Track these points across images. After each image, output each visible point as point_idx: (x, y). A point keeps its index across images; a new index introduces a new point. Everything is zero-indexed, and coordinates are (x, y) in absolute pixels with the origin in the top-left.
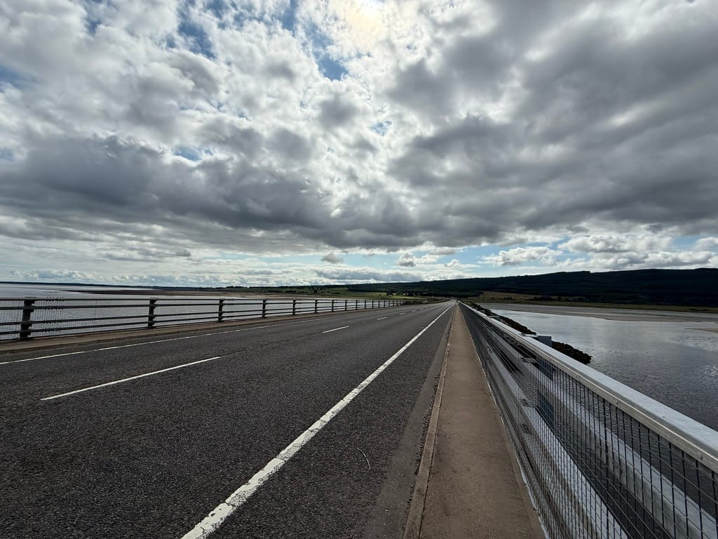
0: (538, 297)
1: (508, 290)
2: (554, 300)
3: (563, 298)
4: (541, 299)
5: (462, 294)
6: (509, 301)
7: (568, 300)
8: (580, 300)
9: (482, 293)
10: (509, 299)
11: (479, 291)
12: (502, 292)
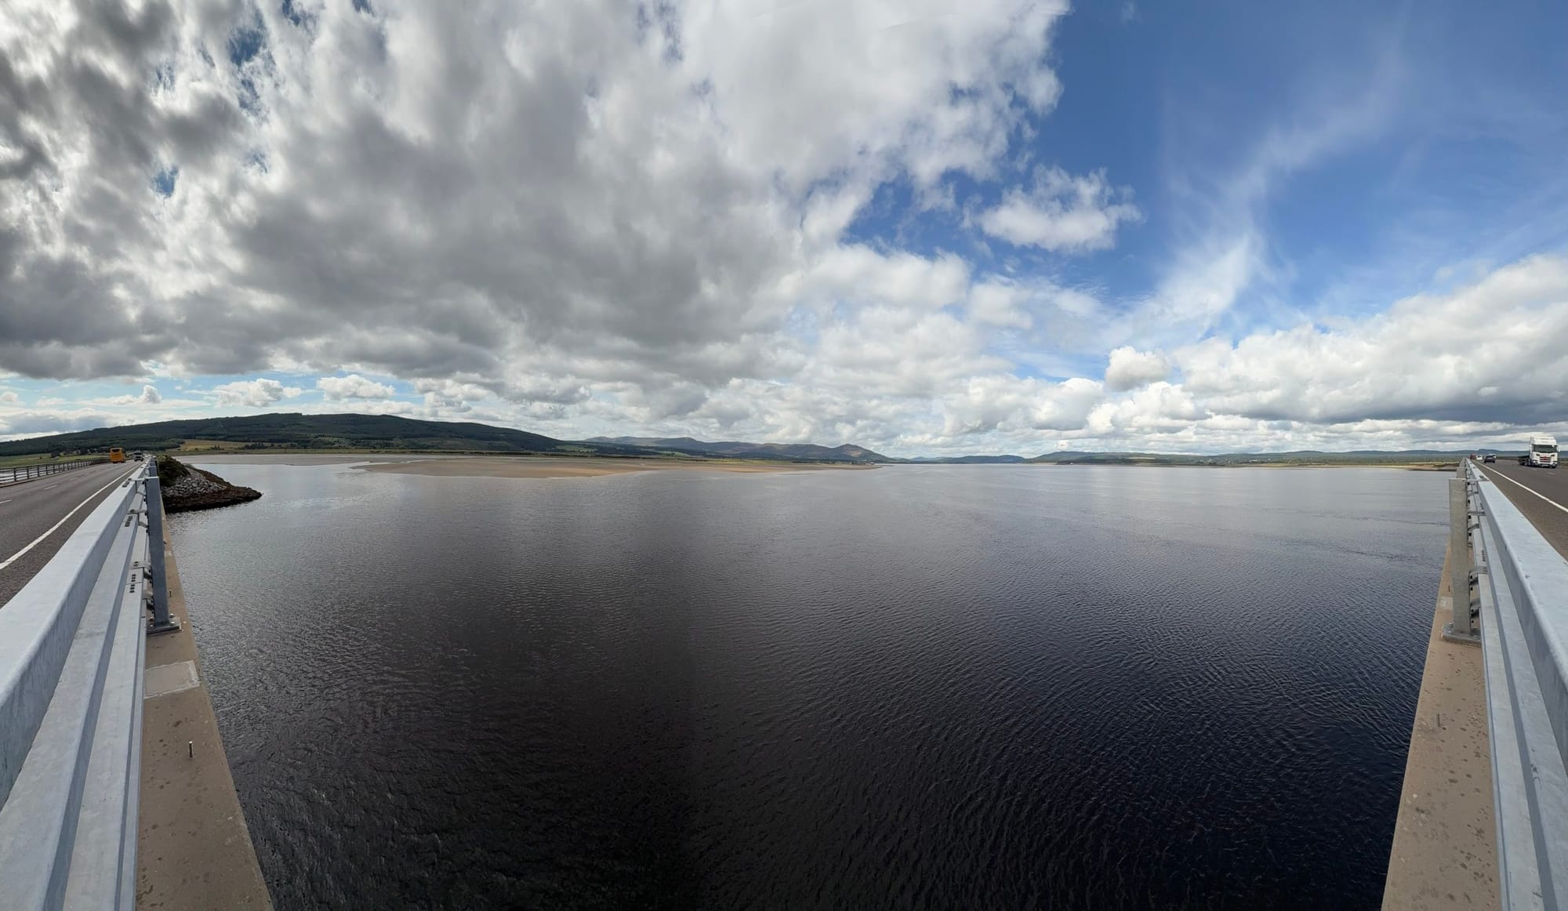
0: (250, 444)
1: (213, 437)
2: (266, 447)
3: (276, 445)
4: (253, 448)
5: (158, 444)
6: (215, 451)
7: (280, 447)
8: (293, 447)
9: (183, 443)
10: (215, 448)
11: (180, 440)
12: (206, 439)
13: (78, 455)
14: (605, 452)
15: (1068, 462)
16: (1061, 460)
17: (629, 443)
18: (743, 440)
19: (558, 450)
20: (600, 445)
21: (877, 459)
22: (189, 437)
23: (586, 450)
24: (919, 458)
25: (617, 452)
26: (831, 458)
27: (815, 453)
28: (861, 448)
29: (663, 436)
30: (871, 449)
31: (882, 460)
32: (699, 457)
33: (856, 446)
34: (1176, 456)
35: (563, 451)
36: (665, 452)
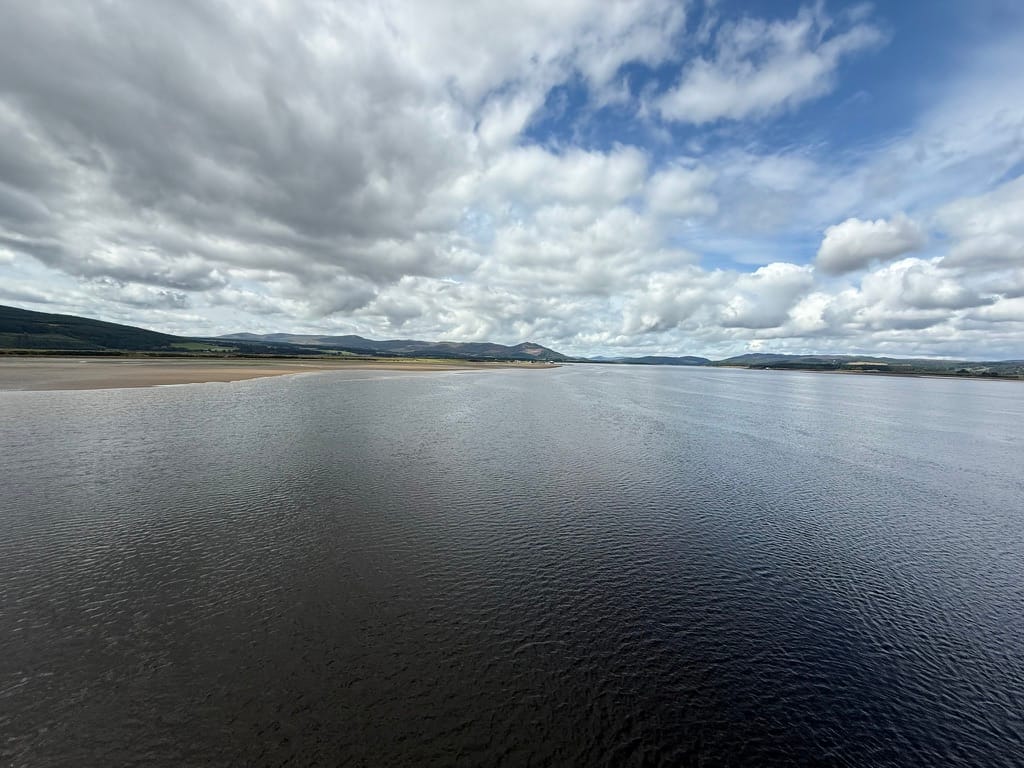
14: (251, 352)
15: (762, 367)
16: (754, 364)
17: (281, 340)
18: (416, 338)
19: (174, 349)
20: (243, 343)
21: (554, 357)
23: (221, 349)
24: (599, 357)
25: (267, 351)
26: (509, 357)
27: (492, 351)
28: (541, 347)
29: (327, 334)
30: (550, 347)
31: (560, 359)
32: (368, 356)
33: (535, 345)
34: (923, 360)
35: (183, 350)
36: (330, 351)
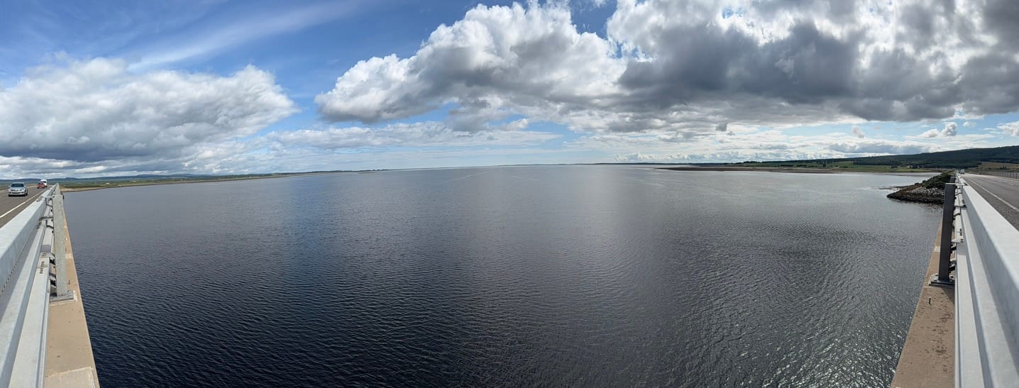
1: (1003, 160)
9: (979, 164)
11: (978, 162)
12: (998, 162)
13: (910, 168)
22: (985, 160)
